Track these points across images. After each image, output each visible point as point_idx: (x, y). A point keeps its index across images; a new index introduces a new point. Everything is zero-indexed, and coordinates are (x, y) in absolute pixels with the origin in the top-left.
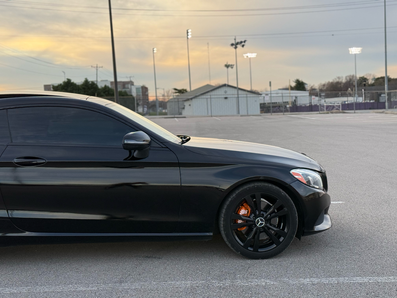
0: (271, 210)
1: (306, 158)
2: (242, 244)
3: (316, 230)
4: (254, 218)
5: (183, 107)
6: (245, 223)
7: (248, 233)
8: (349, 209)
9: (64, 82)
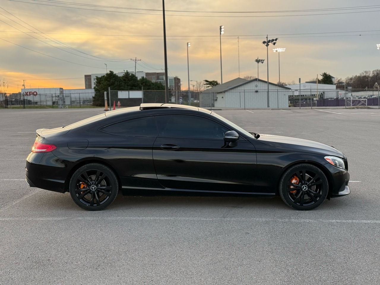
0: (312, 180)
1: (334, 150)
2: (293, 201)
3: (339, 194)
4: (301, 185)
5: (216, 99)
6: (295, 188)
7: (297, 194)
8: (364, 186)
9: (107, 74)
